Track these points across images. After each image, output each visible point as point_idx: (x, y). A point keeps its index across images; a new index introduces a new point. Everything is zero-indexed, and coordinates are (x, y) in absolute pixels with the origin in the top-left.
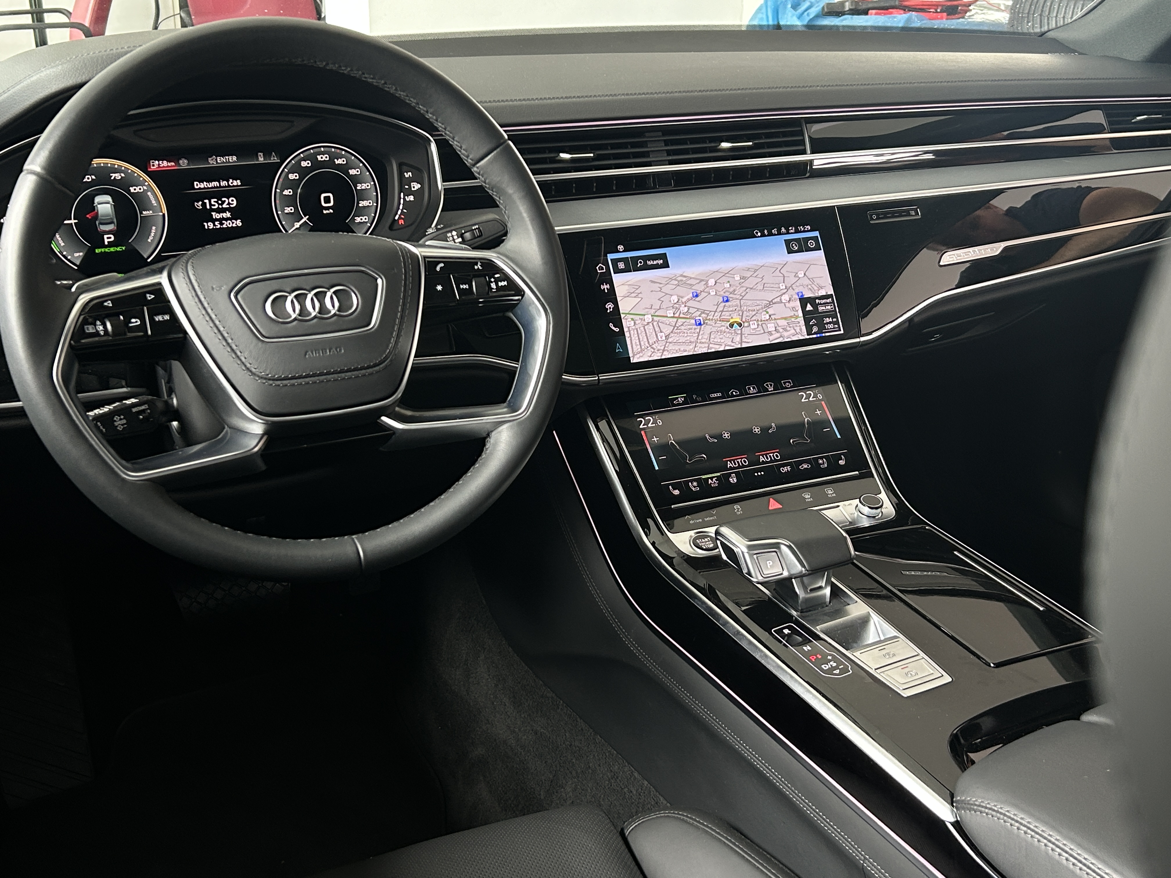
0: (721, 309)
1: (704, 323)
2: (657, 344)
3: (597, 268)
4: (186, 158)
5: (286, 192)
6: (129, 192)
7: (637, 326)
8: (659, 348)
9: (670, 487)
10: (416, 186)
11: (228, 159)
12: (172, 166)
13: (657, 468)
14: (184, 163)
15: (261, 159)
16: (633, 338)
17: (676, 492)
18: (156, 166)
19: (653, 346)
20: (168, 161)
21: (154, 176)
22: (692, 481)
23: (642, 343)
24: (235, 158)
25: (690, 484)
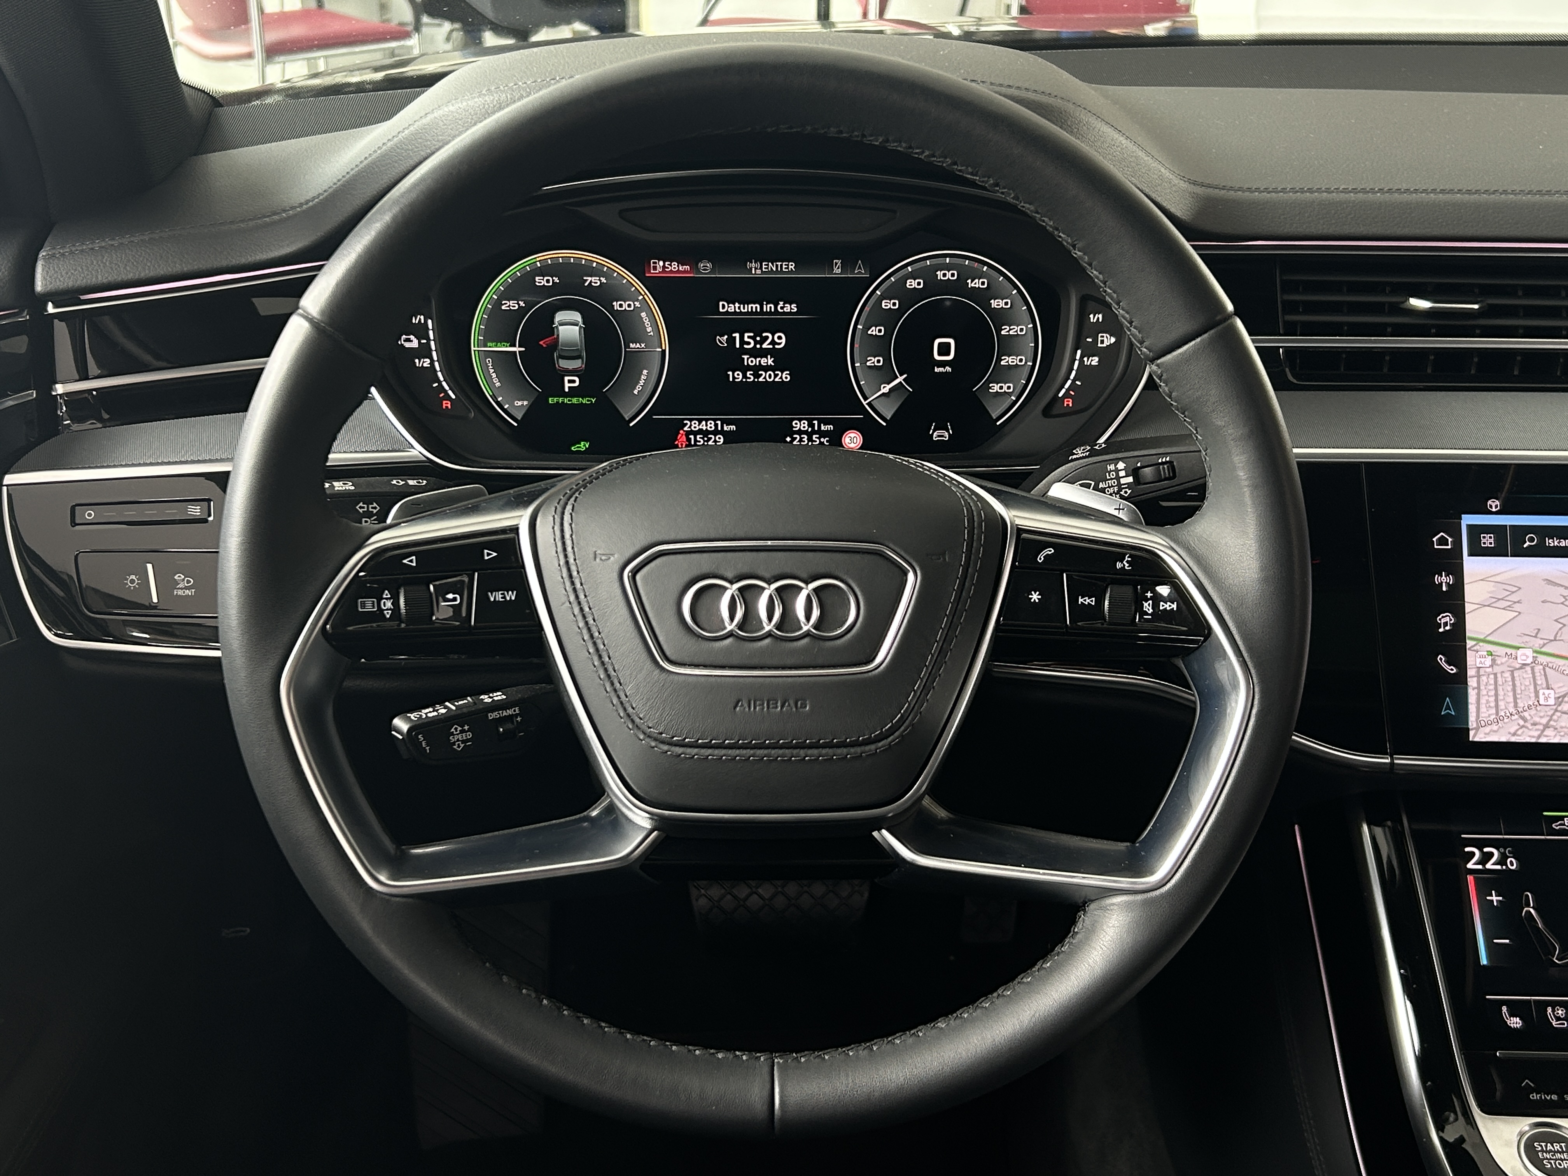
2: (1533, 712)
3: (1434, 539)
4: (709, 261)
5: (873, 331)
6: (611, 309)
7: (1497, 669)
8: (1537, 719)
9: (1504, 1009)
10: (1108, 340)
11: (781, 265)
12: (685, 272)
13: (1484, 961)
14: (706, 267)
15: (837, 270)
16: (1484, 692)
17: (1515, 1022)
18: (659, 269)
19: (1526, 714)
20: (680, 263)
21: (656, 286)
22: (1554, 1004)
23: (1502, 704)
24: (792, 266)
25: (1549, 1010)
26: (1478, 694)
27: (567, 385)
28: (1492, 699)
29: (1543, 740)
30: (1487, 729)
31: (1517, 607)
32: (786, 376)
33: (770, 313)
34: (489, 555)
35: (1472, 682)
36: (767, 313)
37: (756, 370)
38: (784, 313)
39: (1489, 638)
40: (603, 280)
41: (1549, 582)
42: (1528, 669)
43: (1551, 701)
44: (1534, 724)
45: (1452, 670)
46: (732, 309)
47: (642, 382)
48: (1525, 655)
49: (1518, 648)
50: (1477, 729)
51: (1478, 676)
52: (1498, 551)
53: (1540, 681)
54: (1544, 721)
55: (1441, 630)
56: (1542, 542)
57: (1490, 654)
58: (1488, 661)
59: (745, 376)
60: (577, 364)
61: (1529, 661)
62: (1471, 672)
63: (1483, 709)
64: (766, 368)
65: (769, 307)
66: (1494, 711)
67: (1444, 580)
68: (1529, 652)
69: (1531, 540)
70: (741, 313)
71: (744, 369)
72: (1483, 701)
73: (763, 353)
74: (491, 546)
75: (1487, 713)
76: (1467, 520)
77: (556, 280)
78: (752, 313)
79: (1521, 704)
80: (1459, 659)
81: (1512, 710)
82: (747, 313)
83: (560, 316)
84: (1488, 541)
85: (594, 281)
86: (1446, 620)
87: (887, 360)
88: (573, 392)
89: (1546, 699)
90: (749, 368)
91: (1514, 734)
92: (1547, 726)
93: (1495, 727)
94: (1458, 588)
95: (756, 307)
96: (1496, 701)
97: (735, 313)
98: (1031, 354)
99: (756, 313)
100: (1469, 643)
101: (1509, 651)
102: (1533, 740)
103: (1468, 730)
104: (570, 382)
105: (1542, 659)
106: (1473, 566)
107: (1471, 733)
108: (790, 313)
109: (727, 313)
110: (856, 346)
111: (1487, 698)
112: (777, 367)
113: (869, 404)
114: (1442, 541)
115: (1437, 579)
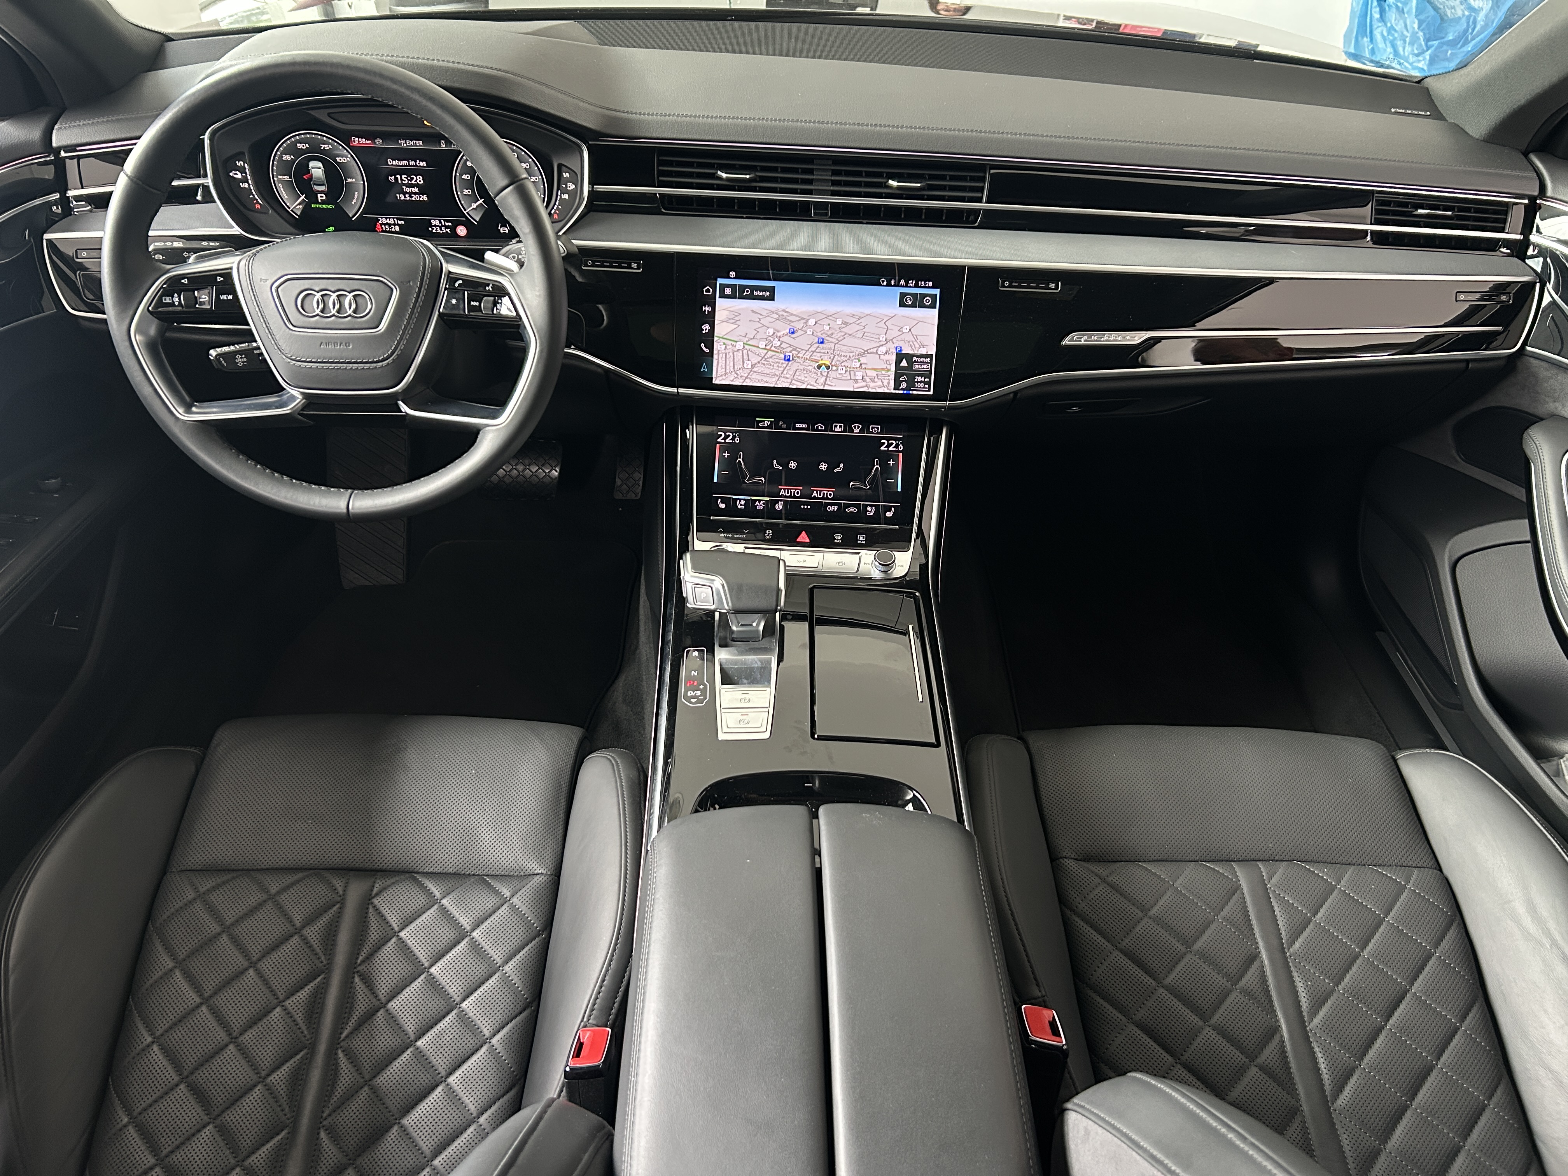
0: (813, 349)
1: (793, 359)
7: (727, 351)
16: (720, 361)
26: (718, 362)
27: (320, 199)
28: (724, 365)
29: (745, 384)
30: (721, 378)
31: (738, 323)
32: (425, 198)
33: (413, 166)
34: (219, 279)
35: (715, 356)
36: (411, 166)
37: (410, 194)
38: (420, 166)
39: (725, 337)
40: (330, 147)
41: (753, 311)
42: (741, 351)
43: (750, 367)
44: (741, 377)
45: (707, 351)
46: (394, 163)
47: (355, 198)
48: (740, 345)
49: (736, 342)
50: (716, 378)
51: (718, 354)
52: (732, 296)
53: (745, 357)
54: (746, 375)
55: (704, 332)
56: (752, 292)
57: (724, 344)
58: (723, 347)
59: (405, 197)
60: (323, 188)
61: (741, 348)
62: (715, 352)
63: (719, 369)
64: (415, 193)
65: (412, 163)
66: (724, 370)
67: (707, 309)
68: (742, 344)
69: (747, 291)
70: (399, 166)
71: (405, 193)
72: (720, 365)
73: (413, 186)
74: (220, 275)
75: (721, 371)
76: (720, 281)
77: (307, 146)
78: (405, 166)
79: (736, 367)
80: (711, 346)
81: (732, 370)
82: (402, 166)
83: (312, 164)
84: (728, 291)
85: (326, 147)
86: (706, 328)
87: (473, 191)
88: (323, 202)
89: (747, 365)
90: (407, 193)
91: (732, 381)
92: (747, 378)
93: (724, 377)
94: (713, 312)
95: (406, 162)
96: (726, 365)
97: (396, 165)
98: (542, 191)
99: (407, 166)
100: (716, 339)
101: (733, 343)
102: (740, 384)
103: (712, 378)
104: (321, 197)
105: (747, 347)
106: (720, 302)
107: (714, 380)
108: (423, 166)
109: (392, 165)
110: (457, 184)
111: (722, 363)
112: (421, 192)
113: (467, 213)
114: (708, 291)
115: (704, 308)
